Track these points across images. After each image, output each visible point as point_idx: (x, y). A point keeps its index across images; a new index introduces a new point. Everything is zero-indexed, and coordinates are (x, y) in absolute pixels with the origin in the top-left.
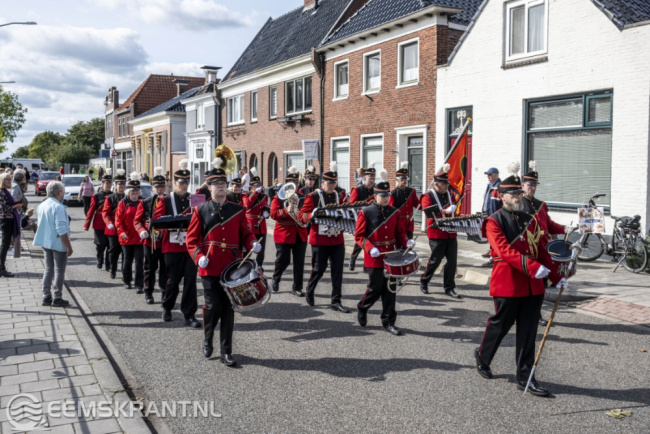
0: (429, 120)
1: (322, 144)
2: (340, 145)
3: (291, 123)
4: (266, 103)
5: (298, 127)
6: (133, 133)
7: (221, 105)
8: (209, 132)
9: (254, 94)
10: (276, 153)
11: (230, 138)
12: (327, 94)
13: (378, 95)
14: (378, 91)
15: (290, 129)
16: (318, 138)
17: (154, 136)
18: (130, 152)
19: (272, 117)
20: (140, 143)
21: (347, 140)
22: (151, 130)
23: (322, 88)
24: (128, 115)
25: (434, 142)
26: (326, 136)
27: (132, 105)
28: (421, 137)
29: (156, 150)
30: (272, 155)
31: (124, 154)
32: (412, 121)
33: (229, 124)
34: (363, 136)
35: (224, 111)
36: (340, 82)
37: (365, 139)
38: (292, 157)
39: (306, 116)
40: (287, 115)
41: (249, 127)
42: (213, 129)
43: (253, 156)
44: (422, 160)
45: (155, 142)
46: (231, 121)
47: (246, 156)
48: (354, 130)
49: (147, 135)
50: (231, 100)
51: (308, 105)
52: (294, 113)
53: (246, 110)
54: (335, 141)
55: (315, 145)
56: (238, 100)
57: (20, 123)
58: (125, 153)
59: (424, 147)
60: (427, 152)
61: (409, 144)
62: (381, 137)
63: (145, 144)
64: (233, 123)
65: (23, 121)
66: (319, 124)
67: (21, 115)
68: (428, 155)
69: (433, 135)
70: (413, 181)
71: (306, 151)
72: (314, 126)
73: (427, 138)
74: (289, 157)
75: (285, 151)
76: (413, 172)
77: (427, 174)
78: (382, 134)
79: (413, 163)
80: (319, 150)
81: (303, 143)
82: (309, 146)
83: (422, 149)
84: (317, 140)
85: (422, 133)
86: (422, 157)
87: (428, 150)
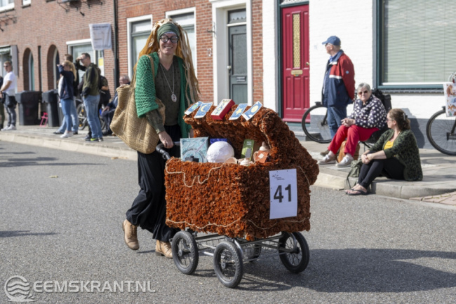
1: (117, 29)
2: (139, 29)
3: (75, 3)
5: (84, 7)
10: (57, 46)
15: (74, 11)
21: (148, 21)
25: (261, 15)
26: (121, 17)
28: (244, 10)
30: (53, 48)
34: (169, 13)
38: (78, 50)
41: (20, 13)
43: (28, 51)
44: (246, 41)
47: (18, 52)
48: (158, 7)
54: (133, 24)
55: (107, 30)
59: (248, 23)
60: (252, 29)
61: (229, 20)
62: (192, 14)
66: (112, 2)
68: (252, 33)
69: (258, 6)
70: (235, 70)
71: (95, 39)
72: (105, 6)
73: (252, 10)
74: (75, 50)
75: (68, 43)
76: (235, 57)
77: (253, 58)
78: (193, 9)
79: (235, 45)
80: (112, 37)
81: (91, 28)
82: (99, 31)
83: (245, 25)
84: (110, 23)
85: (245, 5)
86: (246, 37)
87: (252, 26)
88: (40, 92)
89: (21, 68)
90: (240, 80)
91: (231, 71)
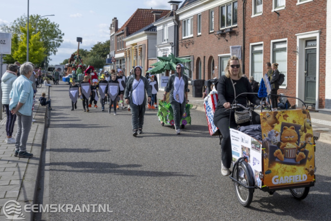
0: (321, 27)
1: (244, 49)
2: (256, 49)
3: (223, 34)
4: (207, 22)
5: (228, 37)
6: (126, 47)
7: (178, 25)
8: (170, 43)
9: (200, 16)
10: (213, 56)
11: (184, 47)
12: (247, 13)
13: (283, 10)
14: (284, 8)
15: (222, 39)
16: (241, 45)
18: (124, 59)
19: (211, 32)
20: (129, 53)
21: (261, 45)
22: (136, 44)
23: (244, 8)
24: (123, 35)
25: (325, 43)
26: (247, 42)
27: (125, 28)
28: (315, 40)
29: (139, 57)
30: (211, 58)
31: (121, 60)
32: (309, 28)
33: (184, 38)
34: (272, 41)
35: (180, 29)
36: (256, 4)
37: (274, 43)
38: (224, 59)
39: (233, 29)
40: (221, 29)
41: (196, 39)
42: (173, 41)
43: (199, 59)
44: (316, 57)
46: (185, 36)
47: (194, 59)
48: (267, 38)
49: (133, 47)
50: (185, 21)
51: (235, 21)
52: (226, 27)
53: (194, 27)
54: (253, 46)
55: (239, 49)
56: (189, 21)
57: (59, 42)
59: (318, 47)
60: (320, 51)
61: (306, 45)
62: (285, 41)
63: (133, 54)
64: (186, 37)
65: (61, 41)
66: (242, 34)
67: (61, 37)
68: (320, 53)
69: (324, 38)
70: (309, 74)
71: (233, 54)
72: (239, 36)
73: (320, 40)
74: (222, 59)
75: (219, 55)
76: (309, 66)
77: (319, 68)
78: (286, 39)
79: (309, 60)
80: (242, 53)
81: (231, 48)
82: (235, 50)
83: (316, 49)
84: (241, 46)
85: (316, 37)
86: (316, 56)
87: (320, 49)
88: (204, 81)
89: (195, 67)
90: (312, 79)
91: (307, 74)
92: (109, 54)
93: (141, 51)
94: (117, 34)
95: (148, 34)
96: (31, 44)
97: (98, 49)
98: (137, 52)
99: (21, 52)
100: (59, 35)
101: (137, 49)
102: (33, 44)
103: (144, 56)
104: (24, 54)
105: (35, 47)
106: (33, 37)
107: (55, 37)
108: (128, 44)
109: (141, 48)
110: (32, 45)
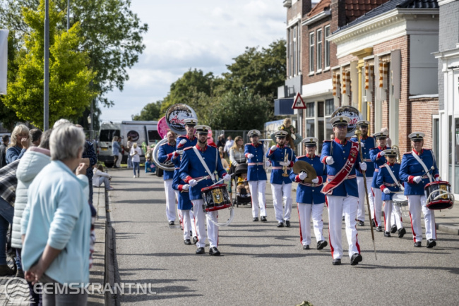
6: (336, 61)
17: (376, 64)
18: (330, 101)
20: (349, 81)
22: (371, 51)
24: (328, 25)
27: (334, 2)
29: (380, 92)
31: (320, 104)
45: (378, 75)
49: (362, 62)
57: (134, 52)
58: (322, 104)
63: (359, 83)
65: (139, 49)
67: (137, 38)
92: (282, 83)
93: (387, 73)
94: (310, 20)
95: (409, 18)
96: (54, 60)
97: (247, 71)
98: (373, 75)
99: (26, 86)
100: (133, 30)
101: (372, 68)
102: (61, 58)
103: (396, 89)
104: (35, 90)
105: (67, 70)
106: (59, 39)
107: (122, 37)
108: (345, 51)
109: (388, 65)
110: (57, 63)
